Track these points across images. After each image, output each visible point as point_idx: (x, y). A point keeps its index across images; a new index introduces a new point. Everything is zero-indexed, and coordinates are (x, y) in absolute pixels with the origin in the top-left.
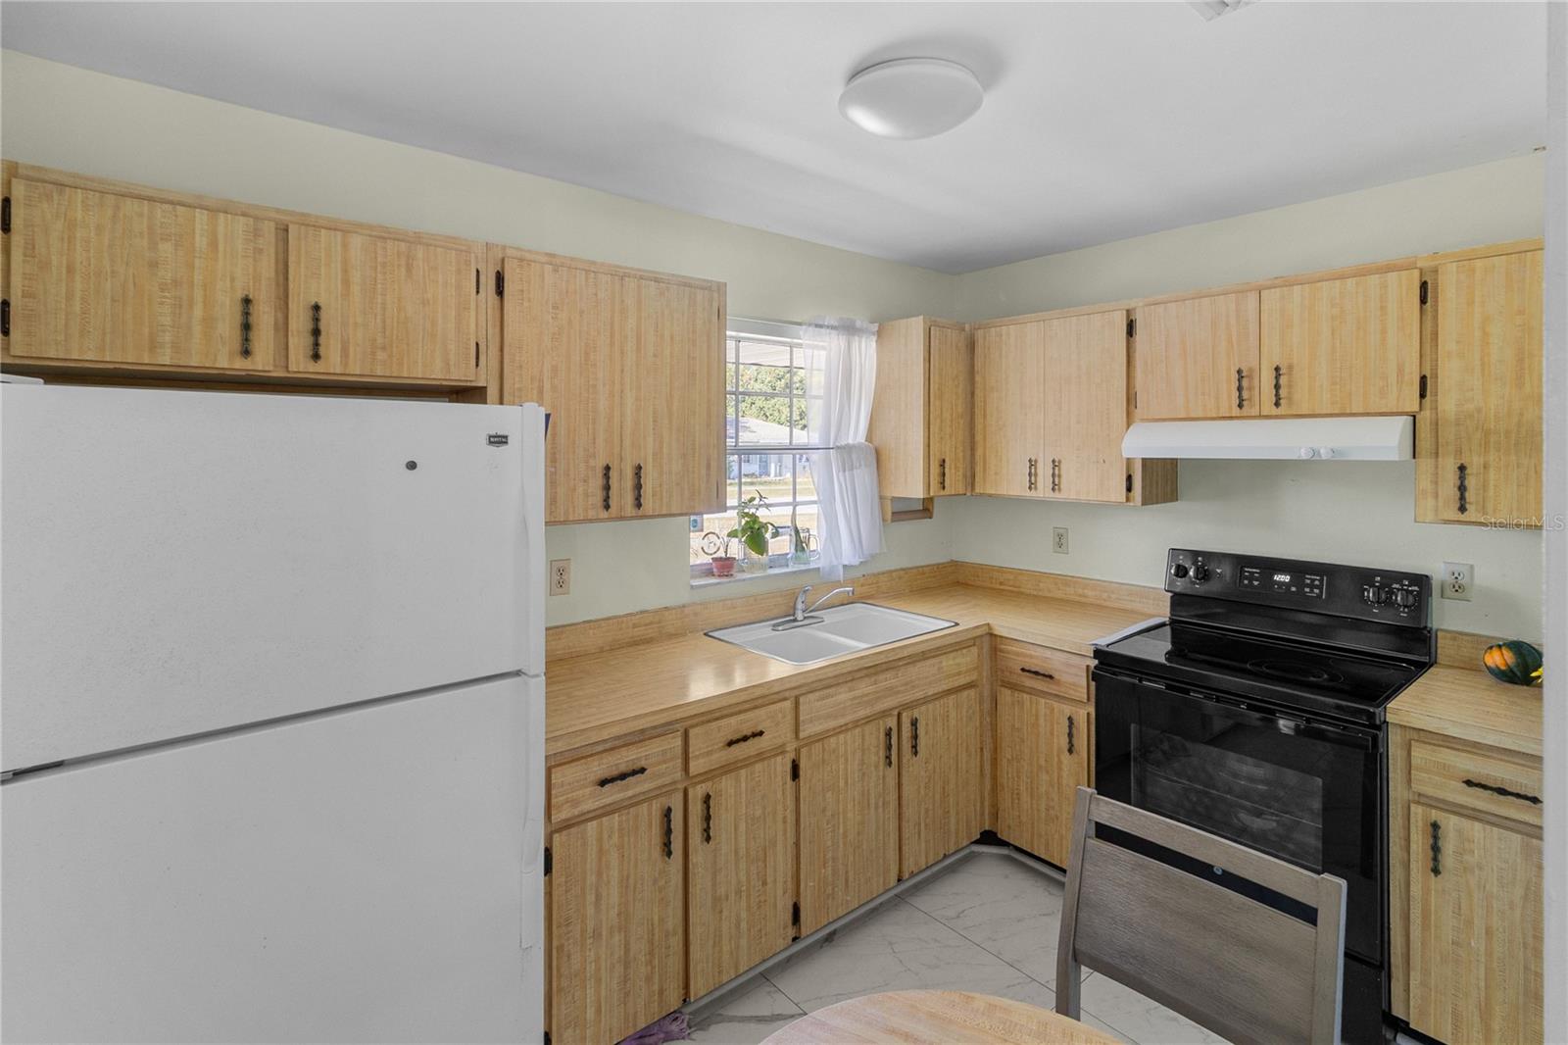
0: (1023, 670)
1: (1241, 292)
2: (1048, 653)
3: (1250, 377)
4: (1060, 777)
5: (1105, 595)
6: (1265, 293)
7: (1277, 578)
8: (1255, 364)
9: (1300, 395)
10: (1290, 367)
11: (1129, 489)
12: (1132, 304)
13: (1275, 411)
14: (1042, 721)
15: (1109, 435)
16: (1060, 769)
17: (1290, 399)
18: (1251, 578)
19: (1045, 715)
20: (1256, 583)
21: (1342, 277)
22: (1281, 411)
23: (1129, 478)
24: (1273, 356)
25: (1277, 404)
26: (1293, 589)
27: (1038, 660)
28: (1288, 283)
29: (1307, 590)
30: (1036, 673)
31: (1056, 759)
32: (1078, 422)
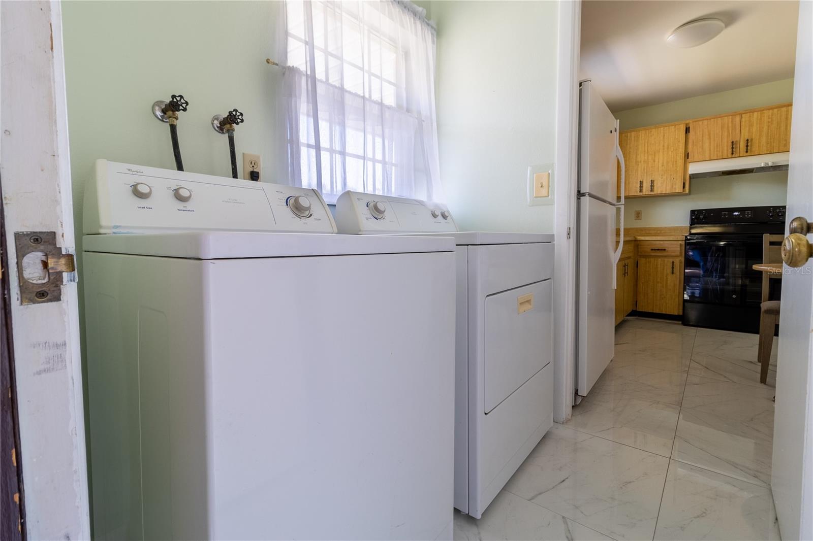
0: (652, 250)
1: (734, 115)
2: (662, 242)
3: (736, 144)
4: (667, 283)
5: (659, 232)
6: (743, 115)
7: (734, 214)
8: (738, 139)
9: (755, 148)
10: (752, 140)
11: (684, 187)
12: (687, 122)
13: (746, 154)
14: (659, 266)
15: (676, 169)
16: (667, 281)
17: (751, 150)
18: (725, 215)
19: (661, 264)
20: (727, 216)
21: (772, 109)
22: (748, 154)
23: (684, 184)
24: (745, 135)
25: (747, 152)
26: (741, 216)
27: (658, 245)
28: (752, 111)
29: (746, 216)
30: (658, 250)
31: (665, 278)
32: (663, 166)
